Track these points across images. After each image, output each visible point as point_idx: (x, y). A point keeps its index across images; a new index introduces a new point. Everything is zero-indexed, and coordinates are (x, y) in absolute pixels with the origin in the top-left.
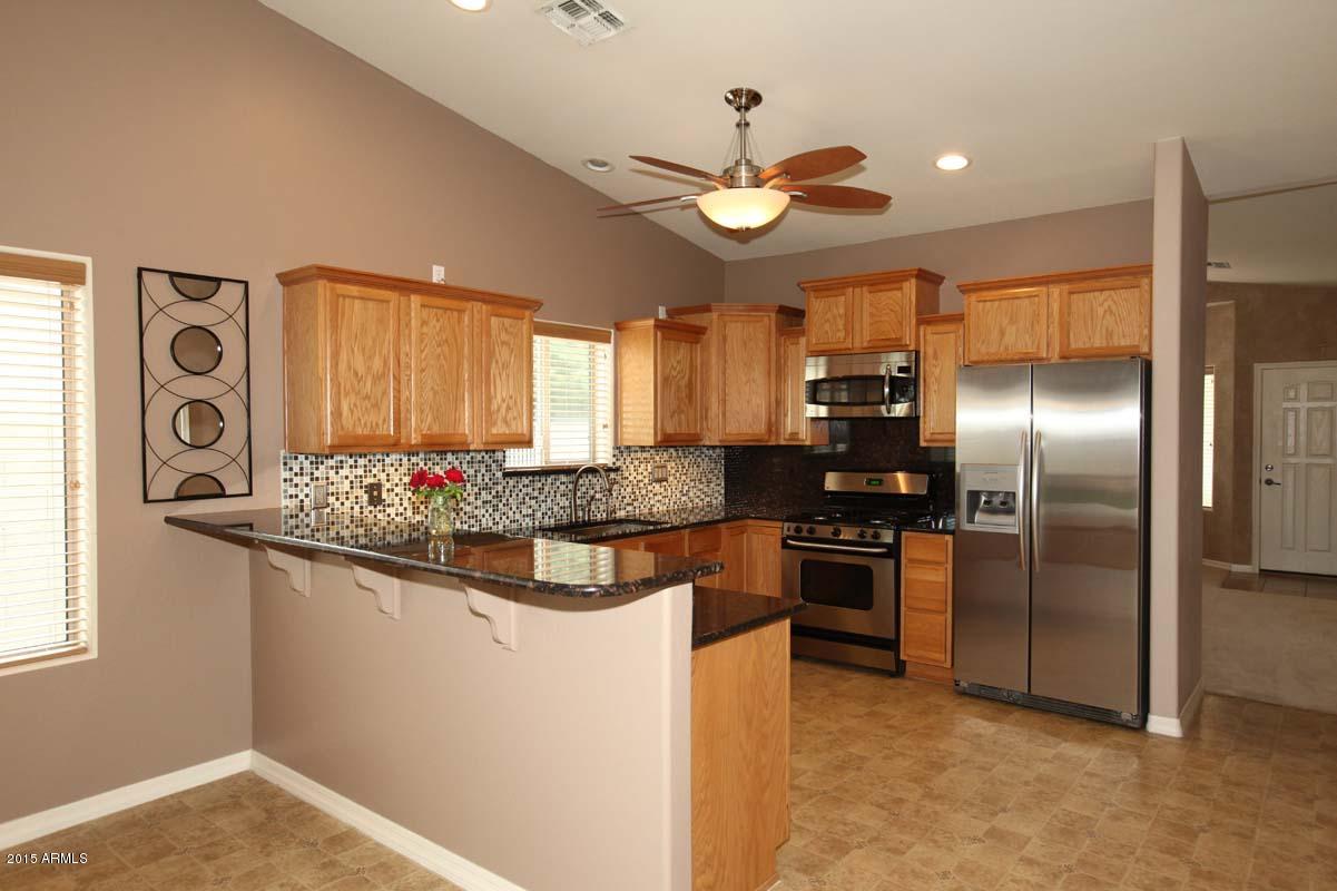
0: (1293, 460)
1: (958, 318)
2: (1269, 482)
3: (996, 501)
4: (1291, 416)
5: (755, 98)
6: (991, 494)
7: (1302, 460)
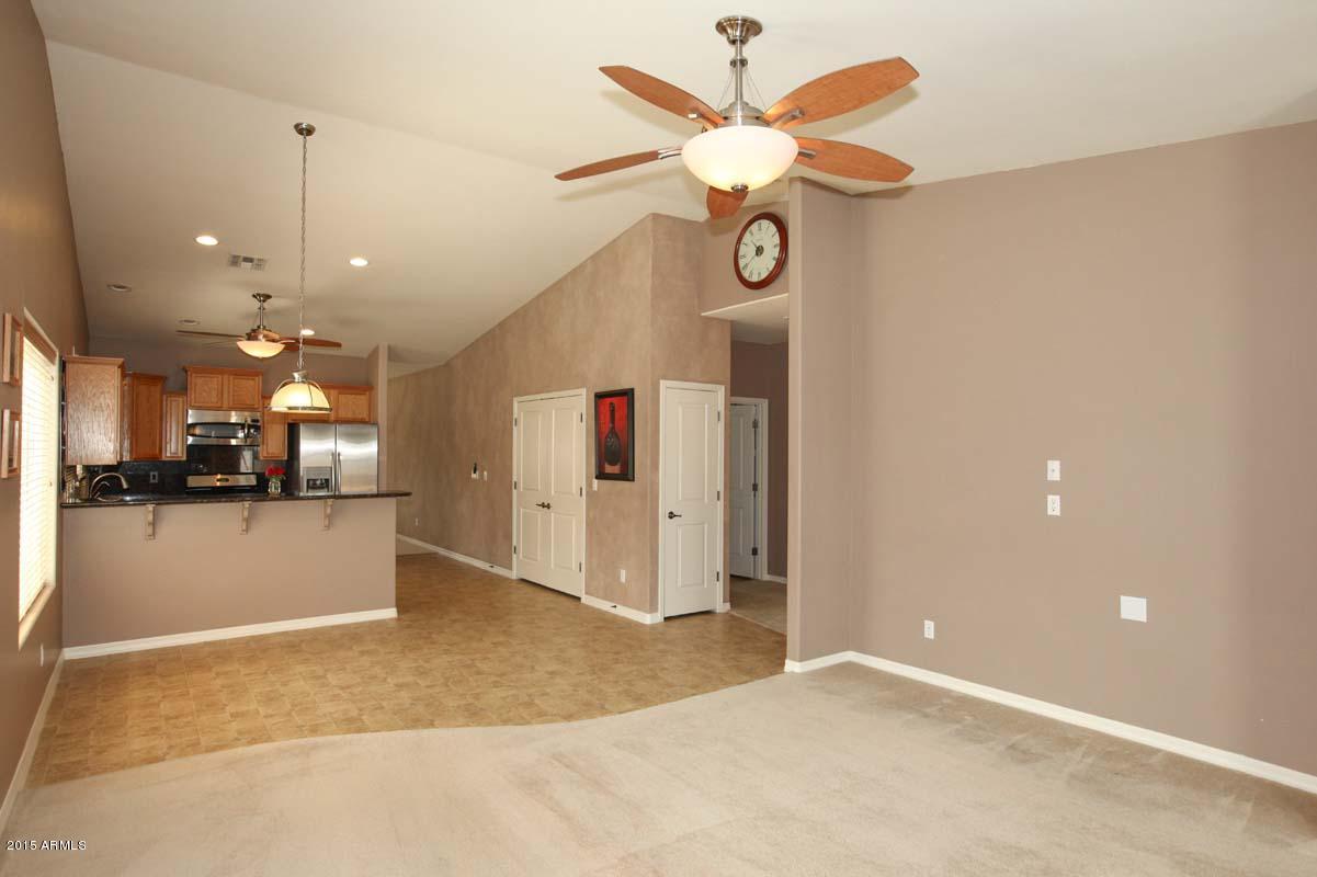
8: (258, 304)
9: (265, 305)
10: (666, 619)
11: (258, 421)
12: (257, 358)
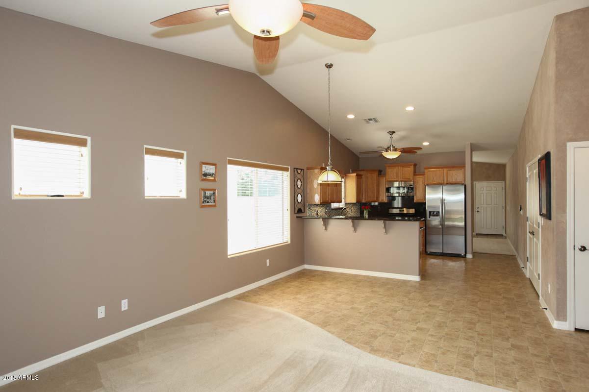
0: (483, 206)
1: (423, 174)
2: (478, 211)
3: (435, 213)
4: (482, 194)
5: (394, 132)
6: (434, 212)
7: (485, 206)
8: (390, 136)
9: (393, 136)
10: (577, 330)
11: (412, 185)
12: (390, 159)
